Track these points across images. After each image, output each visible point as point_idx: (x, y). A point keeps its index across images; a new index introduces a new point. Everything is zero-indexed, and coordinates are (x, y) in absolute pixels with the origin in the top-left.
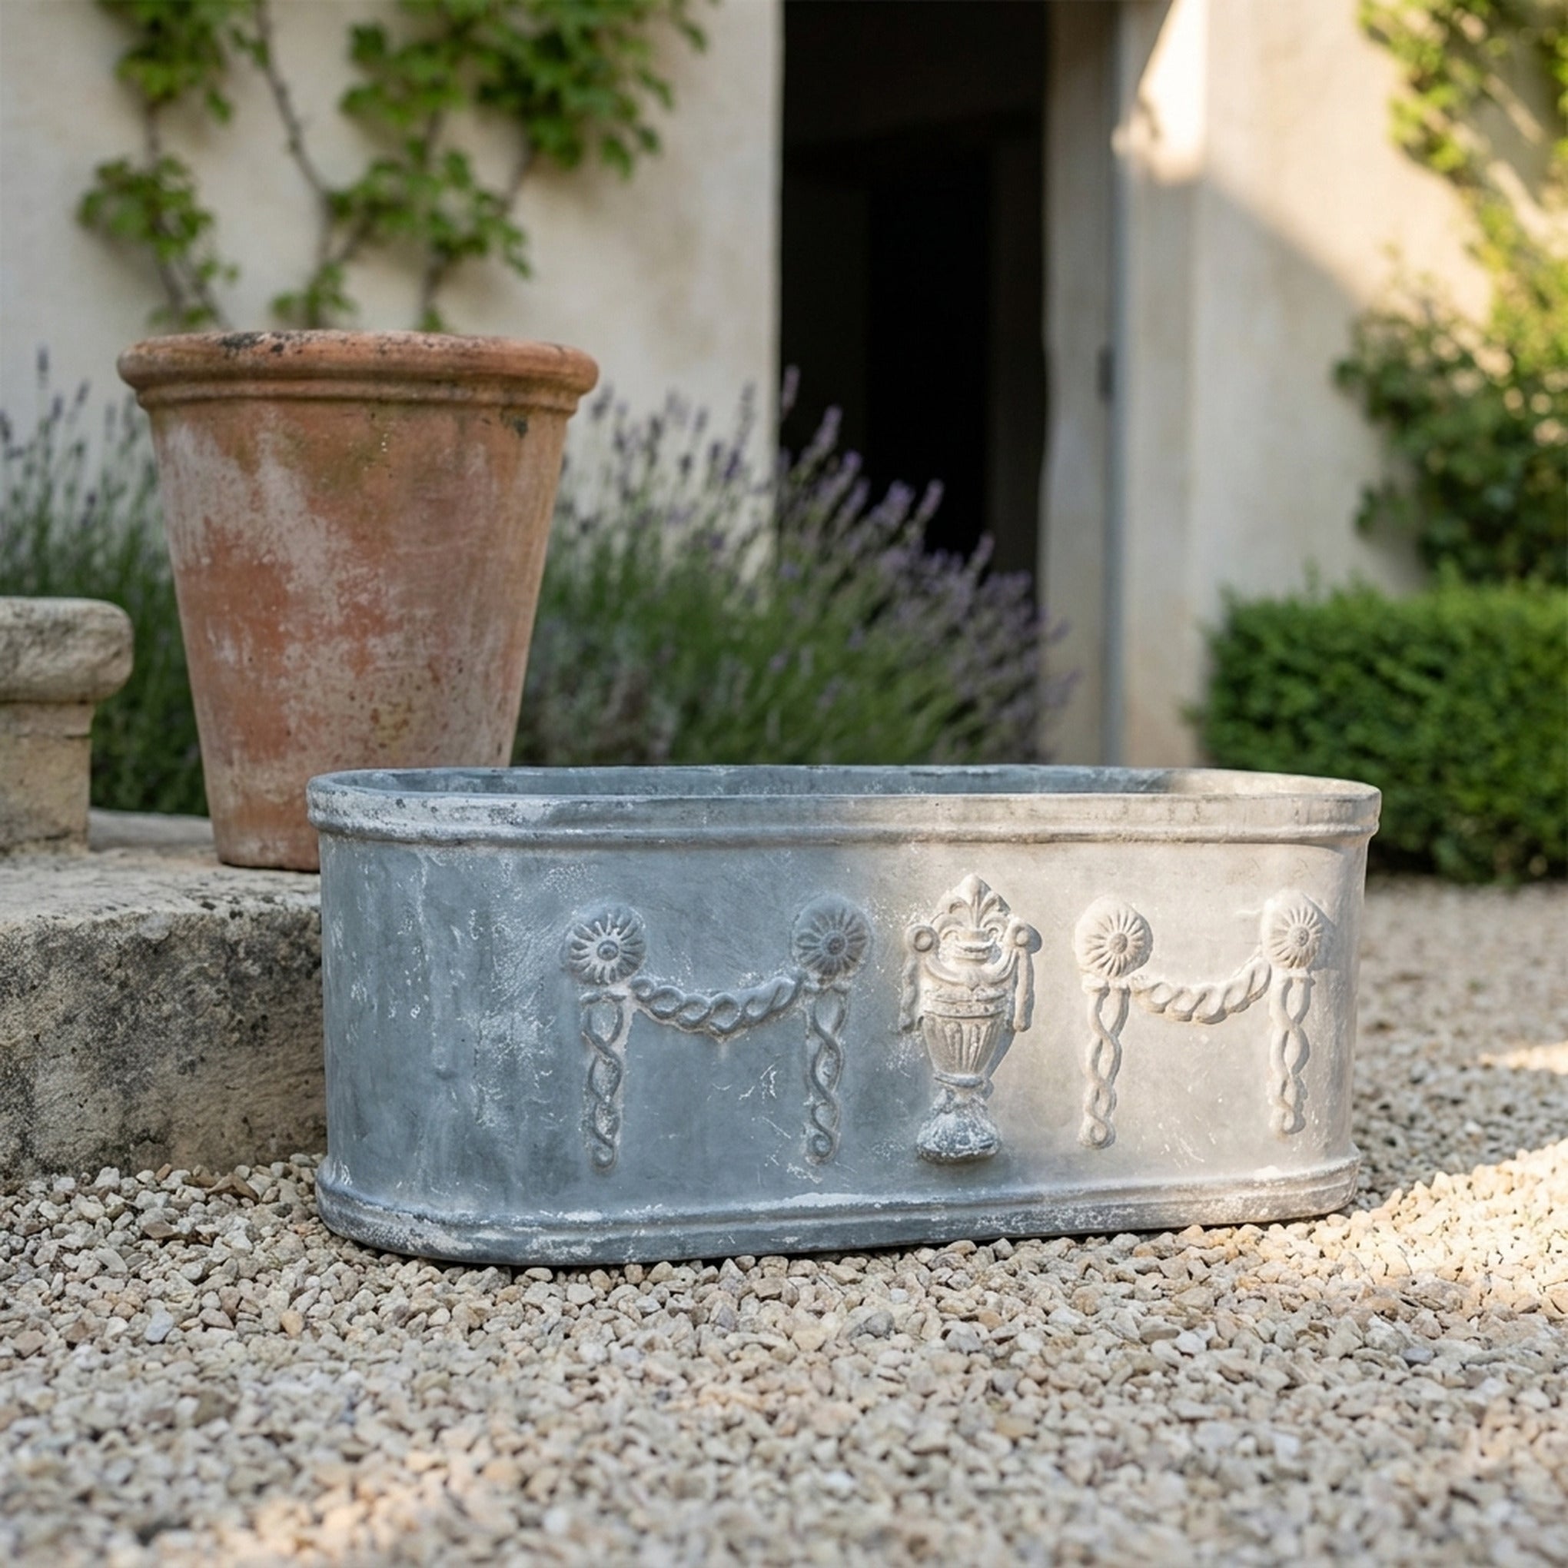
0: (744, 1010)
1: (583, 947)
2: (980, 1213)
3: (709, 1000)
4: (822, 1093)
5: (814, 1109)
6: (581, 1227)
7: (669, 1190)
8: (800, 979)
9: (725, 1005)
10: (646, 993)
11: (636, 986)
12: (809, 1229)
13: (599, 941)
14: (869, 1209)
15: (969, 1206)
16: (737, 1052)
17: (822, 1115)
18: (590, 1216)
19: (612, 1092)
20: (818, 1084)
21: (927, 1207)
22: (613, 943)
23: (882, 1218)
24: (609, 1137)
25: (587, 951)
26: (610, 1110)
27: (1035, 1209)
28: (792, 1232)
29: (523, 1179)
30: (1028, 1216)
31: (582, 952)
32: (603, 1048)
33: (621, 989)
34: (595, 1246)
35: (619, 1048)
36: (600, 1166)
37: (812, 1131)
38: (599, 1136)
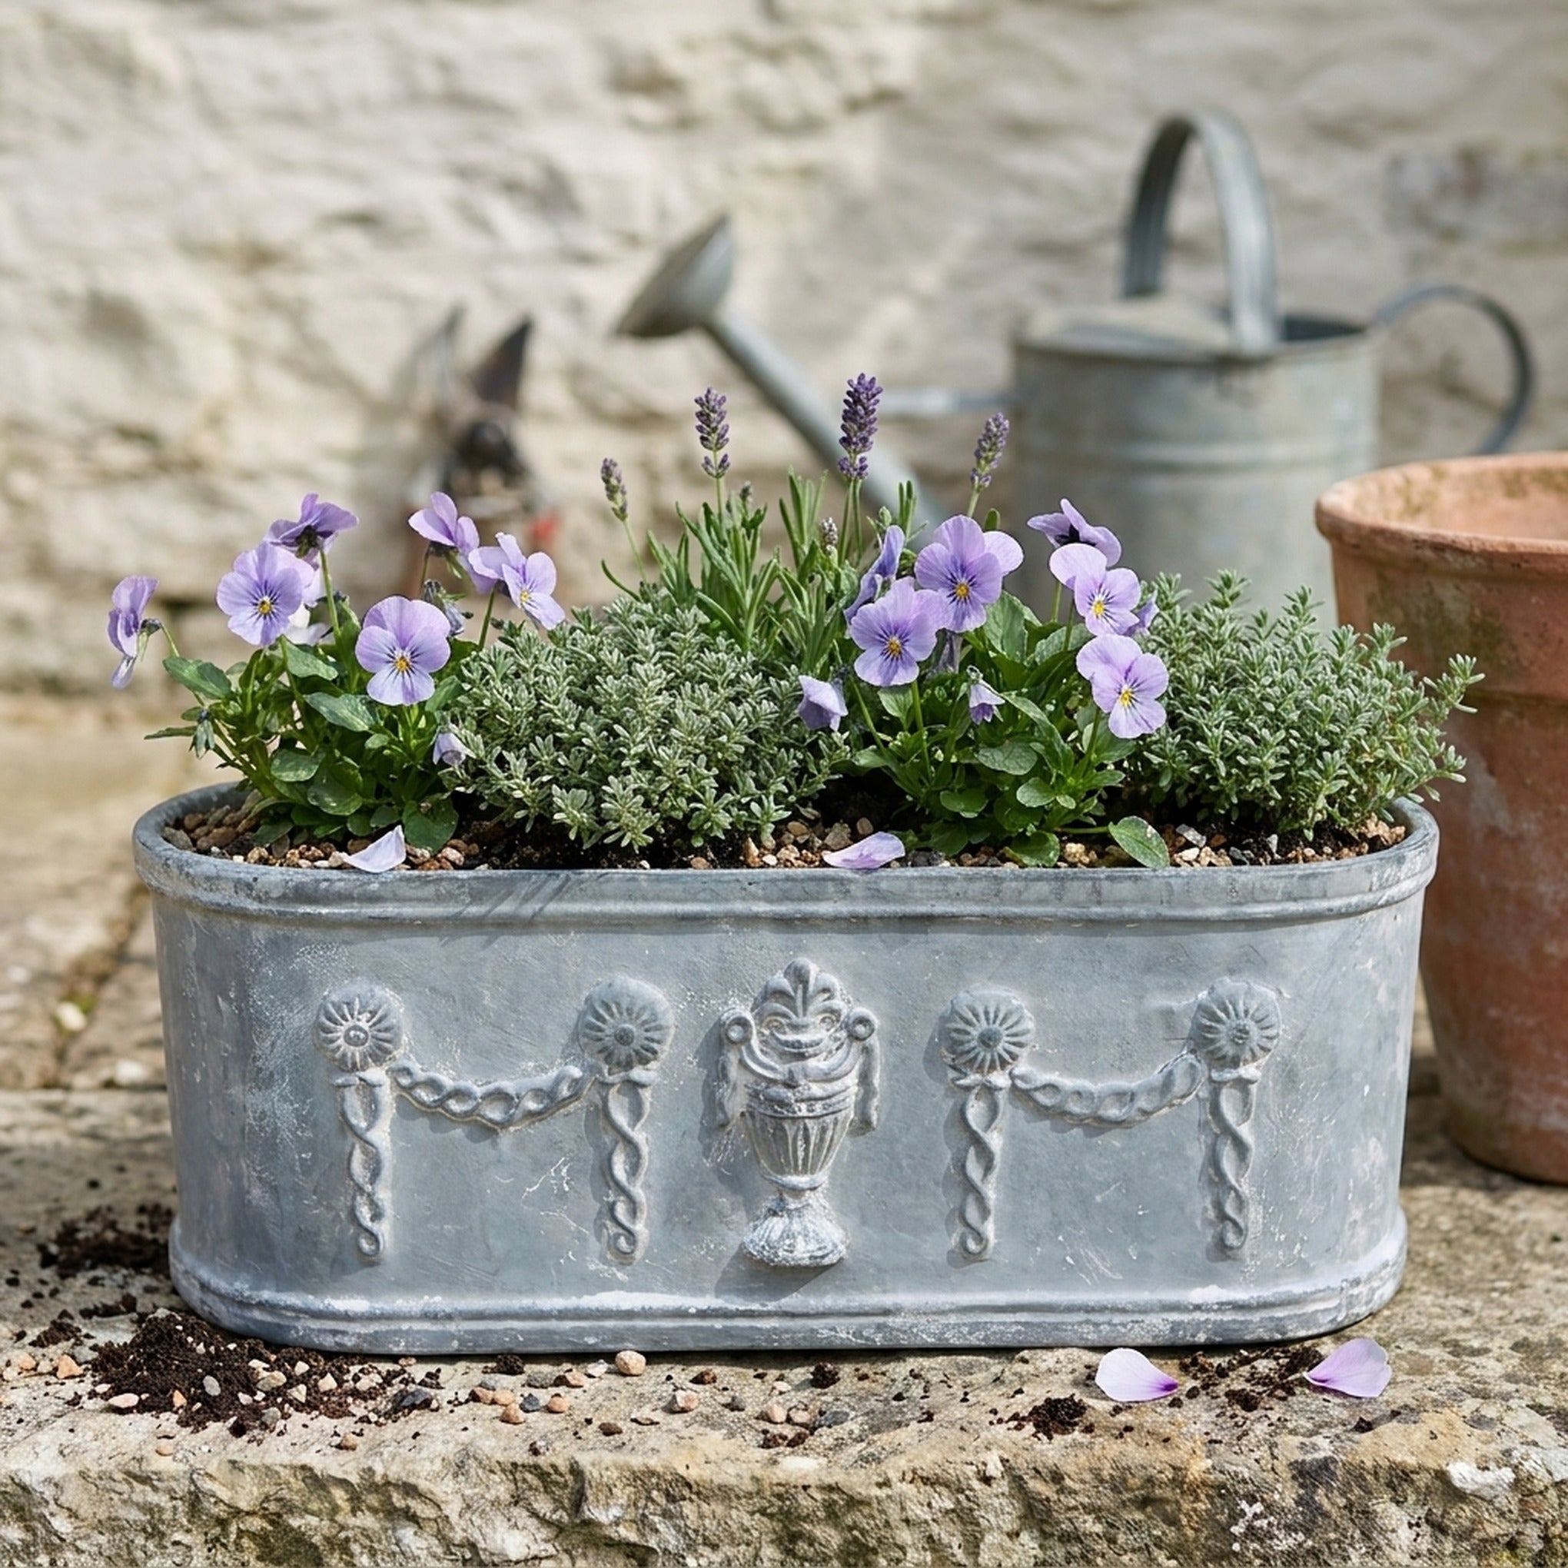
0: (521, 1102)
1: (331, 1030)
2: (824, 1323)
3: (479, 1091)
4: (620, 1190)
6: (347, 1317)
7: (450, 1281)
8: (588, 1071)
9: (496, 1096)
10: (405, 1081)
11: (394, 1072)
12: (608, 1331)
13: (346, 1025)
14: (681, 1314)
15: (811, 1315)
16: (520, 1144)
17: (622, 1213)
18: (357, 1307)
19: (373, 1180)
20: (617, 1183)
21: (752, 1315)
22: (361, 1029)
23: (696, 1323)
24: (373, 1227)
25: (334, 1035)
26: (373, 1198)
27: (890, 1321)
28: (595, 1332)
29: (292, 1260)
30: (883, 1329)
31: (330, 1035)
32: (357, 1134)
35: (379, 1136)
36: (362, 1255)
37: (612, 1230)
38: (361, 1227)
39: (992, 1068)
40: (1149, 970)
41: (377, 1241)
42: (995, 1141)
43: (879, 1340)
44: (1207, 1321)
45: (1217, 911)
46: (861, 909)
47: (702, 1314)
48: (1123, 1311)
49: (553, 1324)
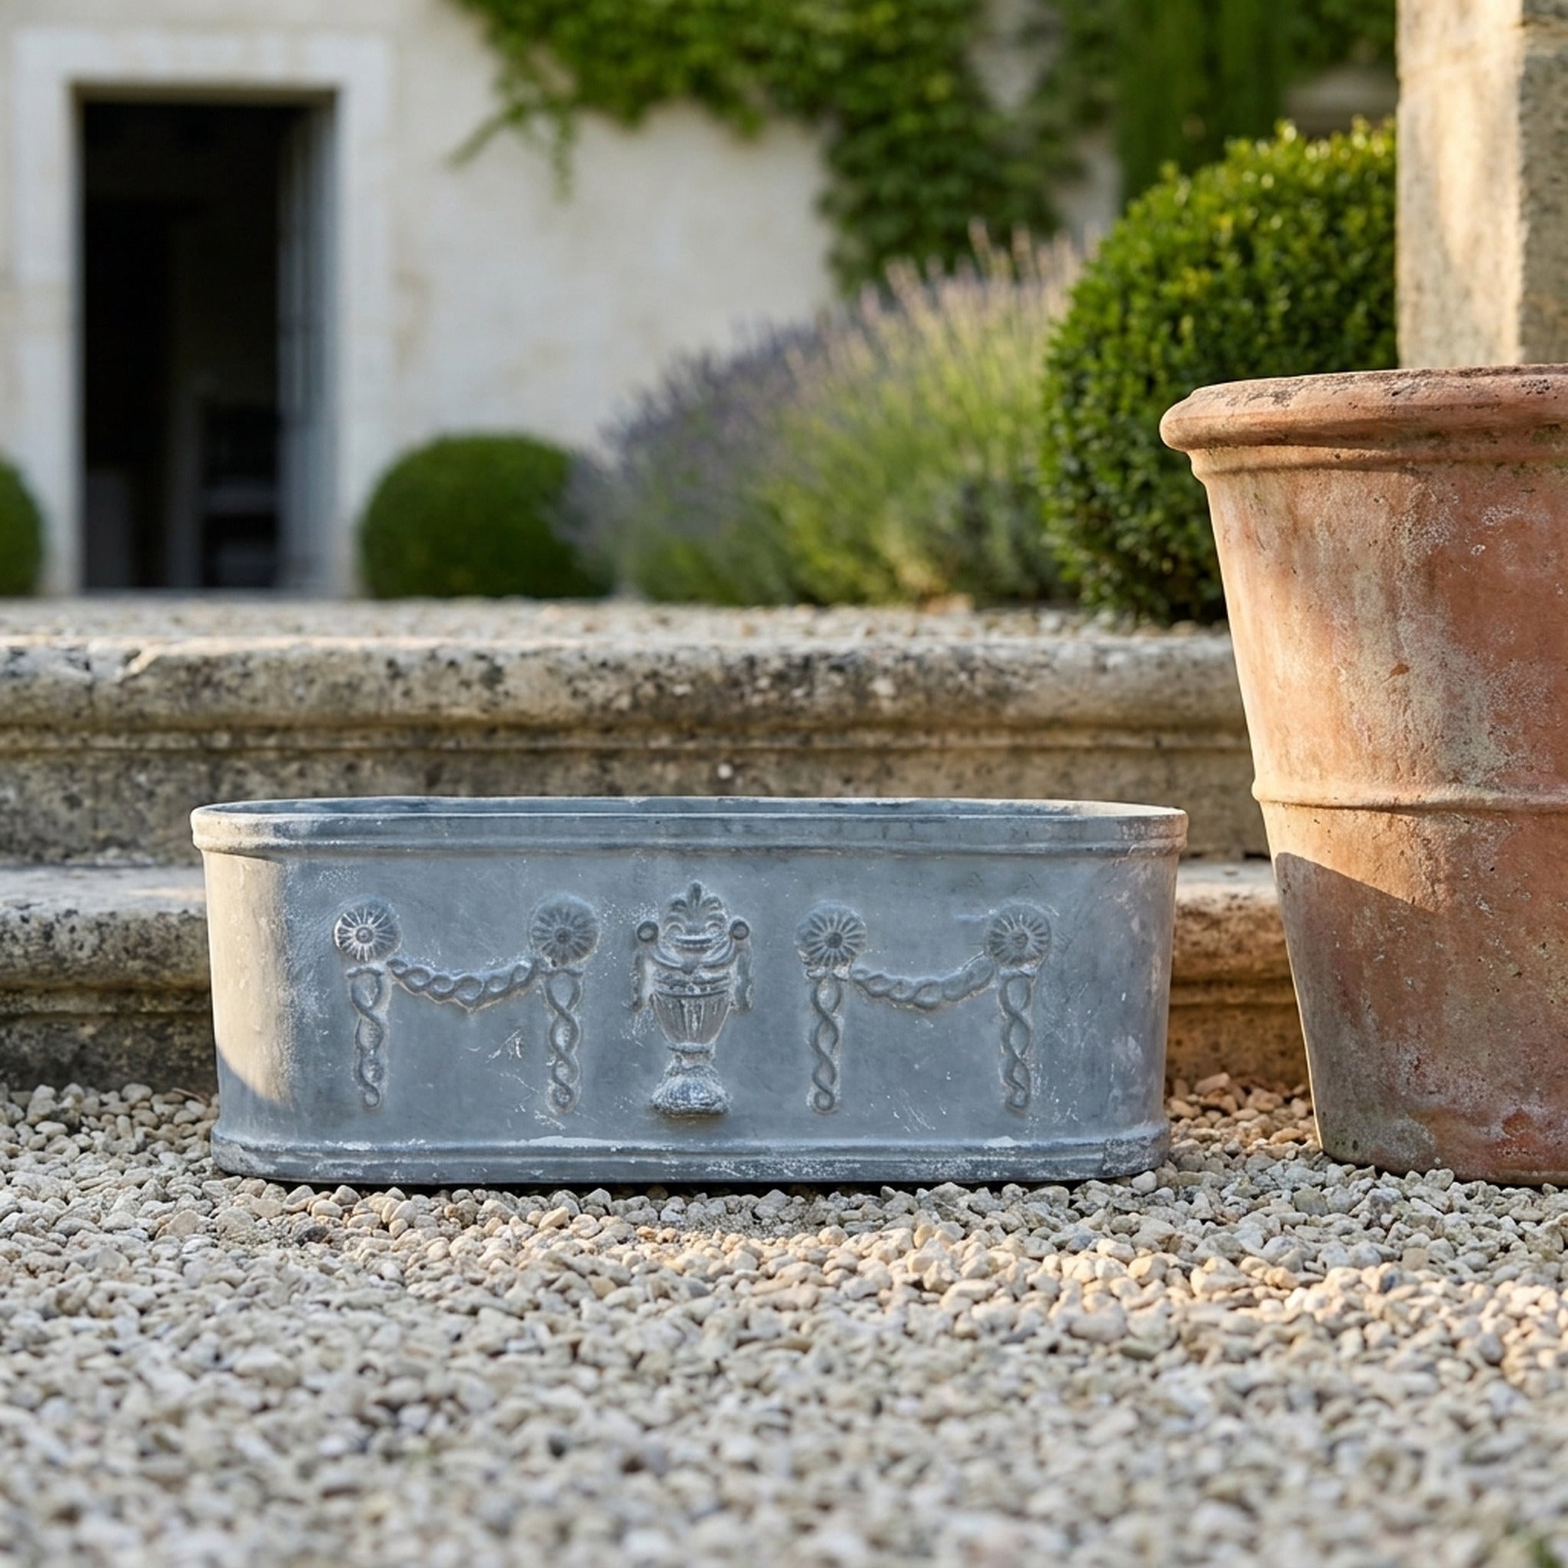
0: (486, 987)
1: (346, 931)
2: (711, 1160)
3: (455, 978)
4: (561, 1057)
5: (554, 1068)
6: (356, 1153)
7: (429, 1128)
8: (536, 963)
9: (468, 982)
10: (400, 971)
11: (392, 964)
12: (551, 1164)
13: (358, 927)
14: (605, 1151)
15: (701, 1154)
16: (485, 1020)
17: (562, 1072)
18: (363, 1146)
19: (376, 1047)
20: (557, 1048)
21: (657, 1153)
22: (369, 930)
23: (616, 1159)
24: (375, 1085)
25: (349, 934)
26: (375, 1062)
27: (761, 1159)
28: (540, 1165)
29: (311, 1115)
30: (756, 1165)
31: (345, 936)
32: (366, 1012)
33: (377, 965)
34: (366, 1168)
35: (381, 1013)
36: (367, 1106)
37: (552, 1086)
38: (366, 1084)
39: (836, 962)
40: (953, 891)
41: (377, 1095)
42: (840, 1021)
43: (752, 1175)
44: (999, 1162)
45: (1001, 847)
46: (741, 842)
47: (621, 1152)
48: (935, 1154)
49: (507, 1160)
